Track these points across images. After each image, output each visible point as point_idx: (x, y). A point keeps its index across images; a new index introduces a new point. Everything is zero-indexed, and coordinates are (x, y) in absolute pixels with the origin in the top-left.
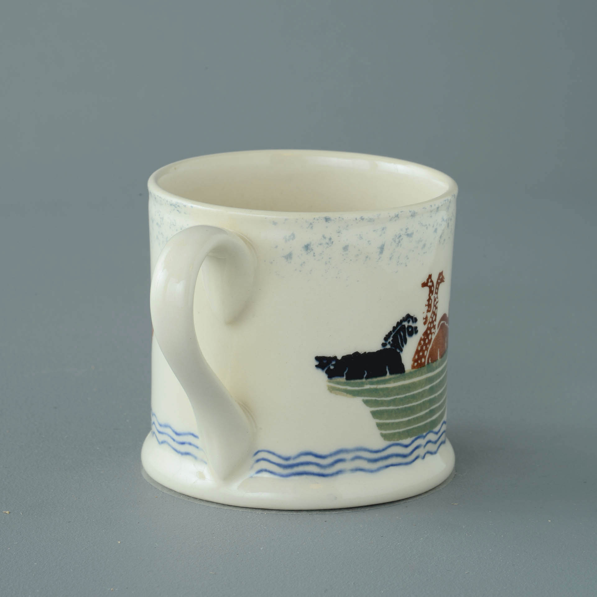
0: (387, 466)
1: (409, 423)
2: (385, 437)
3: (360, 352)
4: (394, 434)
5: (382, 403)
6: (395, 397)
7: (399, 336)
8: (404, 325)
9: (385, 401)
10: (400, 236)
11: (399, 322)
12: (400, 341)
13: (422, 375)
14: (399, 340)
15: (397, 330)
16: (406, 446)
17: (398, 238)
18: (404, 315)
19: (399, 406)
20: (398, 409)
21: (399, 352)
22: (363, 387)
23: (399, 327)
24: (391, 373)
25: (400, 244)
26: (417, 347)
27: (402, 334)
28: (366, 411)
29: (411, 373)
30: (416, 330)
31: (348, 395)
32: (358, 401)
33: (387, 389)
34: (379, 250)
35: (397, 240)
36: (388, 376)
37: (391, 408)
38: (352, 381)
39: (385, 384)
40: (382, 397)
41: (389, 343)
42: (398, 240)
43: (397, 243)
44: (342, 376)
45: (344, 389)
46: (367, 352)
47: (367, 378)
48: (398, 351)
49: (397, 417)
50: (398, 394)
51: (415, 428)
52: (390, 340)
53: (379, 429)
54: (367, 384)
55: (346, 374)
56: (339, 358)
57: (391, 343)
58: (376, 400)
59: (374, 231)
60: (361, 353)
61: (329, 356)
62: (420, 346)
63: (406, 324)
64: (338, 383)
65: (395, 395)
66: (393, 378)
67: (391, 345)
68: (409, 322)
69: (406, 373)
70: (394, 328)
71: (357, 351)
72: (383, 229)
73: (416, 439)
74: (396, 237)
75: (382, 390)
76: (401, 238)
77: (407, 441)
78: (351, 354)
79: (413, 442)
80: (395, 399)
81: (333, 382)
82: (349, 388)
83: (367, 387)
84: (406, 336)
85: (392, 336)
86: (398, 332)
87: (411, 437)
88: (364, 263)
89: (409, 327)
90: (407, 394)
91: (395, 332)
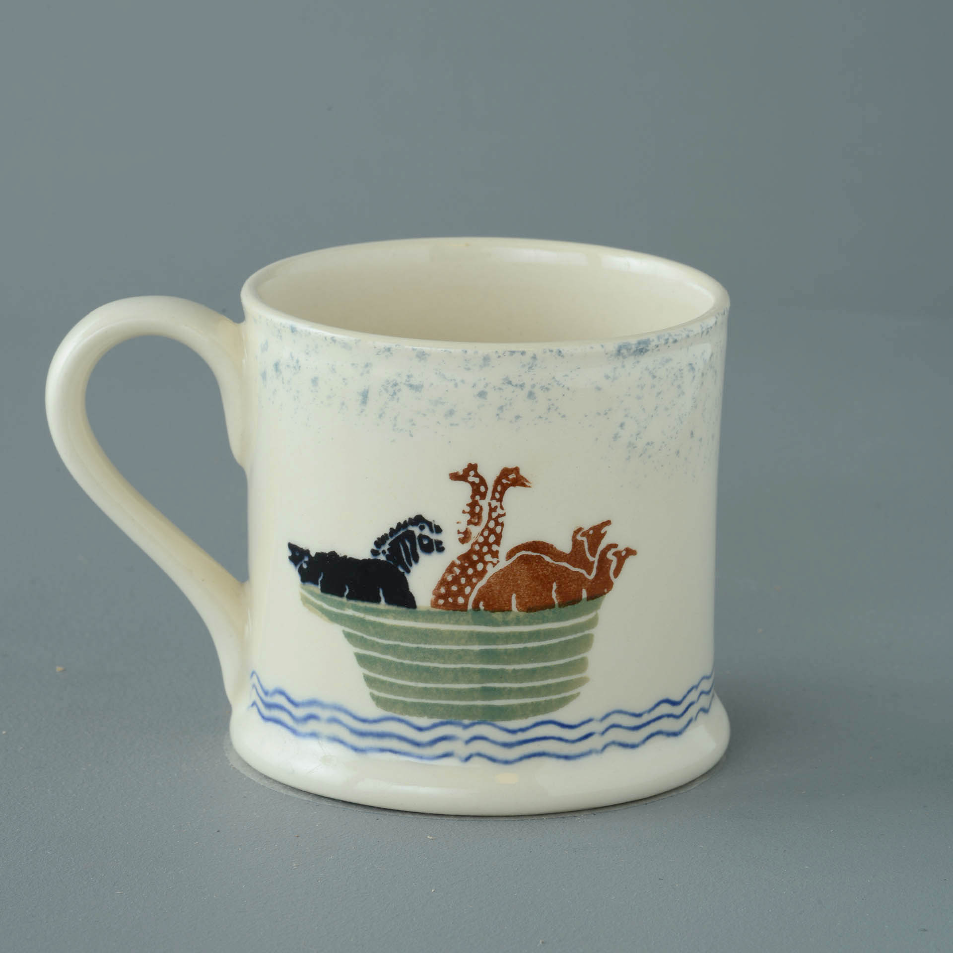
0: (382, 750)
1: (425, 692)
2: (378, 701)
3: (338, 554)
4: (395, 702)
5: (373, 646)
6: (396, 643)
7: (401, 546)
8: (412, 532)
9: (378, 643)
10: (396, 385)
11: (402, 523)
12: (404, 555)
13: (457, 622)
14: (401, 554)
15: (397, 536)
16: (420, 729)
17: (392, 387)
18: (413, 515)
19: (404, 659)
20: (402, 664)
21: (403, 573)
22: (344, 610)
23: (401, 532)
24: (389, 602)
25: (396, 397)
26: (444, 575)
27: (408, 544)
28: (349, 651)
29: (428, 613)
30: (440, 546)
31: (323, 616)
32: (337, 630)
33: (382, 625)
34: (361, 398)
35: (391, 390)
36: (383, 605)
37: (389, 658)
38: (329, 596)
39: (378, 616)
40: (373, 635)
41: (384, 552)
42: (393, 389)
43: (391, 394)
44: (316, 583)
45: (318, 605)
46: (348, 557)
47: (350, 597)
48: (401, 570)
49: (397, 676)
50: (402, 640)
51: (441, 706)
52: (386, 547)
53: (368, 686)
54: (349, 608)
55: (321, 581)
56: (313, 554)
57: (387, 553)
58: (363, 637)
59: (353, 365)
60: (340, 556)
61: (301, 547)
62: (451, 575)
63: (417, 531)
64: (312, 593)
65: (395, 640)
66: (394, 612)
67: (387, 557)
68: (422, 528)
69: (418, 609)
70: (393, 532)
71: (334, 550)
72: (367, 366)
73: (442, 724)
74: (389, 384)
75: (373, 623)
76: (397, 388)
77: (424, 721)
78: (327, 552)
79: (434, 726)
80: (395, 645)
81: (305, 590)
82: (325, 606)
83: (350, 612)
84: (416, 549)
85: (389, 542)
86: (401, 539)
87: (431, 716)
88: (339, 412)
89: (422, 537)
90: (422, 646)
91: (394, 538)
